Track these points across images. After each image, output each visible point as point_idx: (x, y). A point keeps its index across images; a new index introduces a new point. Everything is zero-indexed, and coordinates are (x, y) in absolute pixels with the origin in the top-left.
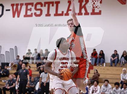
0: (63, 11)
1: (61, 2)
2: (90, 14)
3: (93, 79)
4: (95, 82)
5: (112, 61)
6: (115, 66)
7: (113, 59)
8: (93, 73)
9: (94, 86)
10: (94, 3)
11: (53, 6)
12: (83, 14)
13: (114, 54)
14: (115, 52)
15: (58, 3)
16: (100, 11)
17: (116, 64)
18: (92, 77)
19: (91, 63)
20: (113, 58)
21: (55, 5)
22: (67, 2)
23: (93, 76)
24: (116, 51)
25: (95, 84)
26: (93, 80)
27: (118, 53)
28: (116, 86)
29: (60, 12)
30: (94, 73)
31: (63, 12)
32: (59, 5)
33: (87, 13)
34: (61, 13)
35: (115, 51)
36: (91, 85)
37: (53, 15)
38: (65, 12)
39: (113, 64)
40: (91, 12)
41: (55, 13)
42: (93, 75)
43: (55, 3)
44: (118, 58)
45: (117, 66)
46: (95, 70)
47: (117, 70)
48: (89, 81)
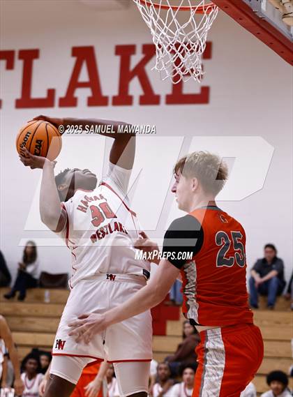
0: (51, 87)
1: (42, 54)
2: (163, 100)
3: (178, 359)
4: (188, 370)
5: (256, 285)
6: (270, 306)
7: (258, 279)
8: (178, 337)
9: (183, 384)
10: (178, 62)
11: (10, 66)
12: (136, 100)
13: (264, 261)
14: (266, 252)
15: (29, 56)
16: (205, 90)
17: (275, 300)
18: (174, 348)
19: (172, 297)
20: (262, 275)
21: (19, 64)
22: (69, 52)
23: (180, 346)
24: (271, 247)
25: (186, 377)
26: (179, 364)
27: (279, 255)
28: (274, 385)
29: (38, 92)
30: (184, 336)
31: (51, 93)
32: (36, 63)
33: (149, 98)
34: (44, 95)
35: (269, 249)
36: (171, 381)
37: (13, 104)
38: (61, 93)
39: (261, 299)
40: (169, 91)
41: (18, 95)
42: (180, 341)
43: (20, 58)
44: (281, 275)
45: (277, 306)
46: (185, 323)
47: (278, 323)
48: (163, 366)
